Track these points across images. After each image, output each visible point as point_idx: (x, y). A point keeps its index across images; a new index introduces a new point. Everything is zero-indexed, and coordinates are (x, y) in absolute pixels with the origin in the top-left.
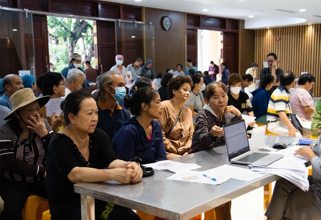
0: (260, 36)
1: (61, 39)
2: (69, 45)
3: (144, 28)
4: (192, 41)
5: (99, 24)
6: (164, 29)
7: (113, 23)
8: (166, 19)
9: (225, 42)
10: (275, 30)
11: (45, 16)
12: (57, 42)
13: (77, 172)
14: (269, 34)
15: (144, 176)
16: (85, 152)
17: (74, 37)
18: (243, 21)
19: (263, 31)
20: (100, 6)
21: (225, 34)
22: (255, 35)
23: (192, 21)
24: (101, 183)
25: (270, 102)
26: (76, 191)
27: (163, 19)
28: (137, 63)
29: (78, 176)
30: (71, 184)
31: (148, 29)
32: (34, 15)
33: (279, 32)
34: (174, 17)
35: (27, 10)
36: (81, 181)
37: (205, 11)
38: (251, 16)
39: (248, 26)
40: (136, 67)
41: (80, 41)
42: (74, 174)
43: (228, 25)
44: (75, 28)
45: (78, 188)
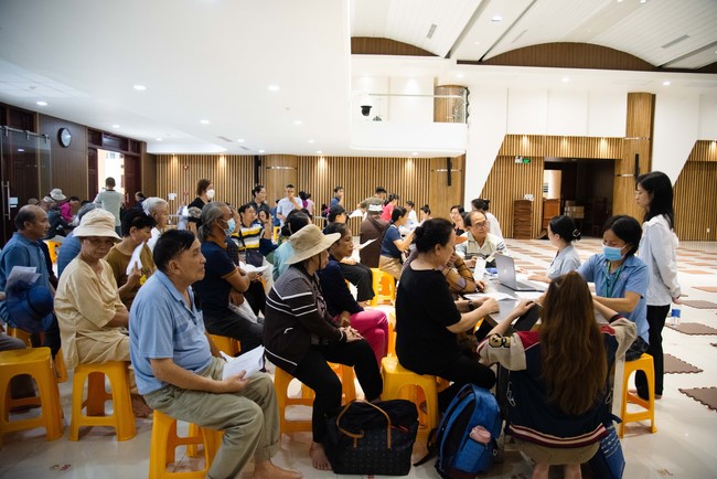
0: (163, 162)
6: (63, 145)
8: (65, 132)
9: (126, 167)
10: (182, 158)
14: (175, 161)
18: (145, 144)
19: (166, 158)
21: (127, 157)
27: (61, 131)
31: (43, 143)
33: (186, 159)
39: (151, 150)
43: (130, 147)
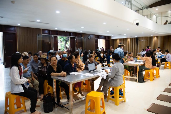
0: (116, 41)
1: (63, 42)
2: (65, 43)
3: (83, 39)
4: (97, 42)
5: (71, 38)
6: (89, 39)
7: (75, 37)
8: (89, 36)
9: (106, 42)
10: (120, 39)
11: (57, 36)
12: (62, 43)
13: (53, 74)
14: (118, 40)
15: (67, 75)
16: (55, 69)
17: (66, 41)
18: (111, 37)
19: (116, 40)
20: (71, 33)
21: (106, 40)
22: (114, 40)
23: (97, 37)
24: (57, 76)
25: (110, 59)
26: (52, 78)
27: (88, 36)
28: (80, 48)
29: (52, 75)
30: (51, 76)
31: (84, 39)
32: (54, 36)
34: (92, 36)
35: (52, 35)
36: (53, 76)
37: (100, 34)
38: (113, 36)
39: (112, 38)
40: (80, 49)
41: (68, 42)
42: (52, 74)
43: (106, 38)
44: (67, 39)
45: (52, 77)
